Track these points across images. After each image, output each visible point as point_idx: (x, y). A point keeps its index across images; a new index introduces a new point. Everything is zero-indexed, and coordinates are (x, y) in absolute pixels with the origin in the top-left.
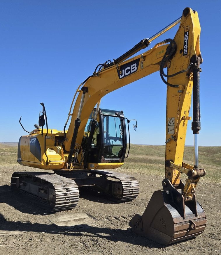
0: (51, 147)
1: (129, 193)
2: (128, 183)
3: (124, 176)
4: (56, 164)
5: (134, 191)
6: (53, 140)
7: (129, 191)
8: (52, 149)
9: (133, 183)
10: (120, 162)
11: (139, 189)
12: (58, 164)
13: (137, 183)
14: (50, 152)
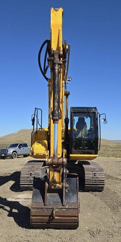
0: (38, 141)
1: (92, 183)
2: (92, 174)
3: (93, 167)
4: (41, 154)
5: (98, 182)
6: (45, 136)
7: (92, 181)
8: (39, 143)
9: (97, 174)
10: (93, 154)
11: (104, 180)
12: (43, 154)
13: (104, 174)
14: (37, 144)
